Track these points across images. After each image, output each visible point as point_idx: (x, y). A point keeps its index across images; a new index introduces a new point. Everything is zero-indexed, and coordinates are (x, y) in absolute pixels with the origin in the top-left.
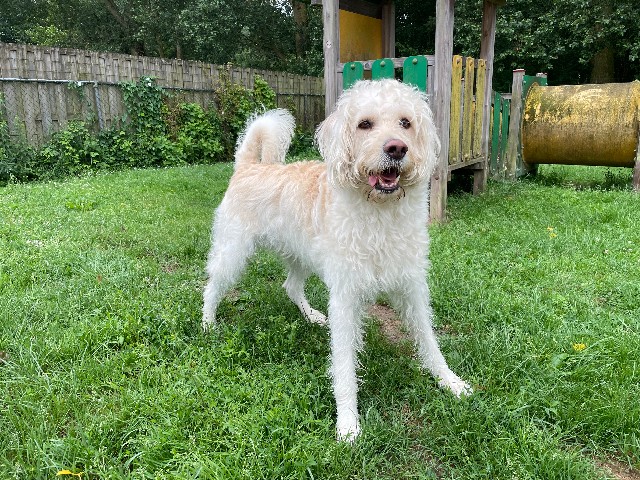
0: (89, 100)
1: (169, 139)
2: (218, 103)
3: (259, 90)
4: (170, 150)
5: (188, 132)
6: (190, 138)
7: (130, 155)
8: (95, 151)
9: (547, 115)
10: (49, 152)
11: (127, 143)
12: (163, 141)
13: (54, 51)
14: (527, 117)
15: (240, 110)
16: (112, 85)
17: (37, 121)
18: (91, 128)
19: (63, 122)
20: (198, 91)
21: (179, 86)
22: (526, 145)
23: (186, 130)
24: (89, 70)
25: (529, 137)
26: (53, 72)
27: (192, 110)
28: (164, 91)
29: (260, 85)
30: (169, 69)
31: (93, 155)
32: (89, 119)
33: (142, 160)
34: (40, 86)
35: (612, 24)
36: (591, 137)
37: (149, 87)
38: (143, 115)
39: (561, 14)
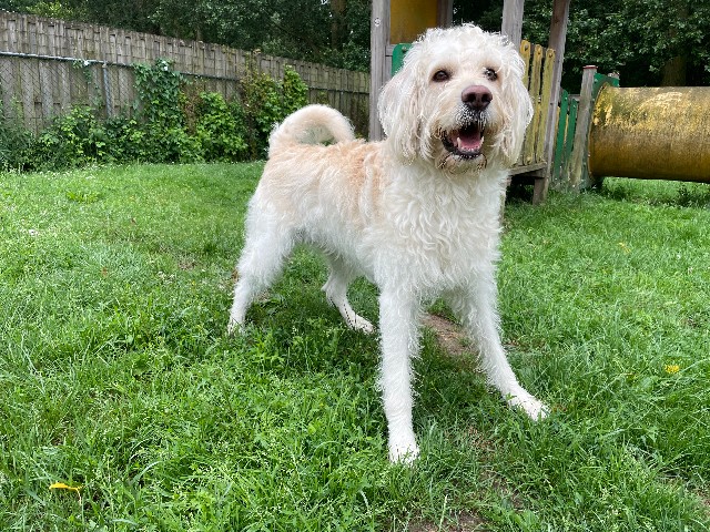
0: (97, 82)
1: (186, 132)
2: (243, 94)
3: (289, 82)
4: (187, 144)
5: (207, 125)
6: (210, 132)
7: (140, 147)
8: (102, 141)
9: (619, 120)
10: (49, 138)
11: (138, 135)
12: (179, 134)
13: (59, 24)
14: (596, 121)
15: (268, 105)
16: (123, 66)
17: (37, 103)
18: (97, 115)
19: (66, 106)
20: (220, 79)
21: (200, 72)
22: (593, 153)
23: (206, 123)
24: (97, 47)
25: (598, 143)
26: (56, 49)
27: (213, 101)
28: (181, 78)
29: (290, 77)
30: (188, 52)
31: (99, 145)
32: (96, 104)
33: (154, 154)
34: (41, 64)
35: (687, 30)
36: (668, 146)
37: (166, 72)
38: (157, 102)
39: (631, 15)
